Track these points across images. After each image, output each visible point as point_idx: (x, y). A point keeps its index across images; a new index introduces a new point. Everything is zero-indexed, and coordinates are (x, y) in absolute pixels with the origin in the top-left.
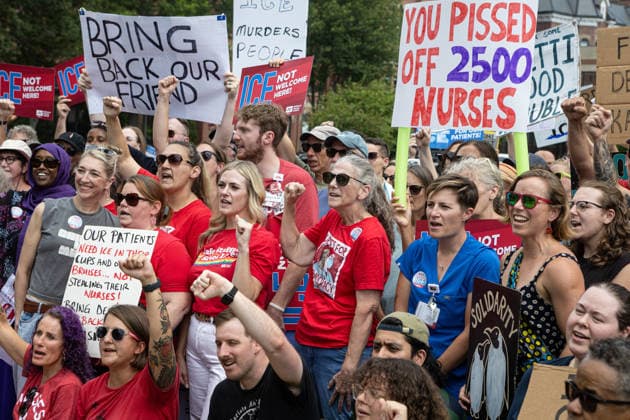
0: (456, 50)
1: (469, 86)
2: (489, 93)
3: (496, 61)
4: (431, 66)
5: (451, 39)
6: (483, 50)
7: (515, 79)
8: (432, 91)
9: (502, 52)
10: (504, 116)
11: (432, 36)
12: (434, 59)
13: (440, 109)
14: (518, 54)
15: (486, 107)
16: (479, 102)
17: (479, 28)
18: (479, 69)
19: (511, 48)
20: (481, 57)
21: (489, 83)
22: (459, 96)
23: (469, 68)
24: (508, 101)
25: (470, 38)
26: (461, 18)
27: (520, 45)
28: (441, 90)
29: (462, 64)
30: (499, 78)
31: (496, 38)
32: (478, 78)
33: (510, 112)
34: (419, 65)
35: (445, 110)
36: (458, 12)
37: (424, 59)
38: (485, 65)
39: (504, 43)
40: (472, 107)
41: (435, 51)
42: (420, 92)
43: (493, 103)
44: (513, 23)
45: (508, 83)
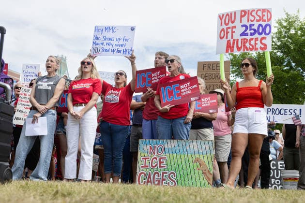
0: (243, 26)
1: (249, 37)
2: (256, 39)
3: (258, 28)
4: (233, 32)
5: (241, 22)
6: (253, 25)
7: (266, 34)
8: (234, 40)
9: (260, 25)
10: (263, 46)
11: (233, 22)
12: (234, 30)
13: (237, 46)
14: (266, 26)
15: (256, 44)
16: (253, 42)
17: (251, 18)
18: (252, 31)
19: (264, 24)
20: (253, 27)
21: (256, 35)
22: (244, 41)
23: (248, 31)
24: (264, 41)
25: (248, 21)
26: (245, 15)
27: (266, 23)
28: (238, 40)
29: (246, 30)
30: (260, 34)
31: (258, 21)
32: (252, 34)
33: (265, 45)
34: (227, 33)
35: (240, 46)
36: (243, 13)
37: (230, 30)
38: (254, 30)
39: (261, 22)
40: (250, 44)
41: (235, 27)
42: (229, 42)
43: (258, 42)
44: (263, 16)
45: (263, 35)
